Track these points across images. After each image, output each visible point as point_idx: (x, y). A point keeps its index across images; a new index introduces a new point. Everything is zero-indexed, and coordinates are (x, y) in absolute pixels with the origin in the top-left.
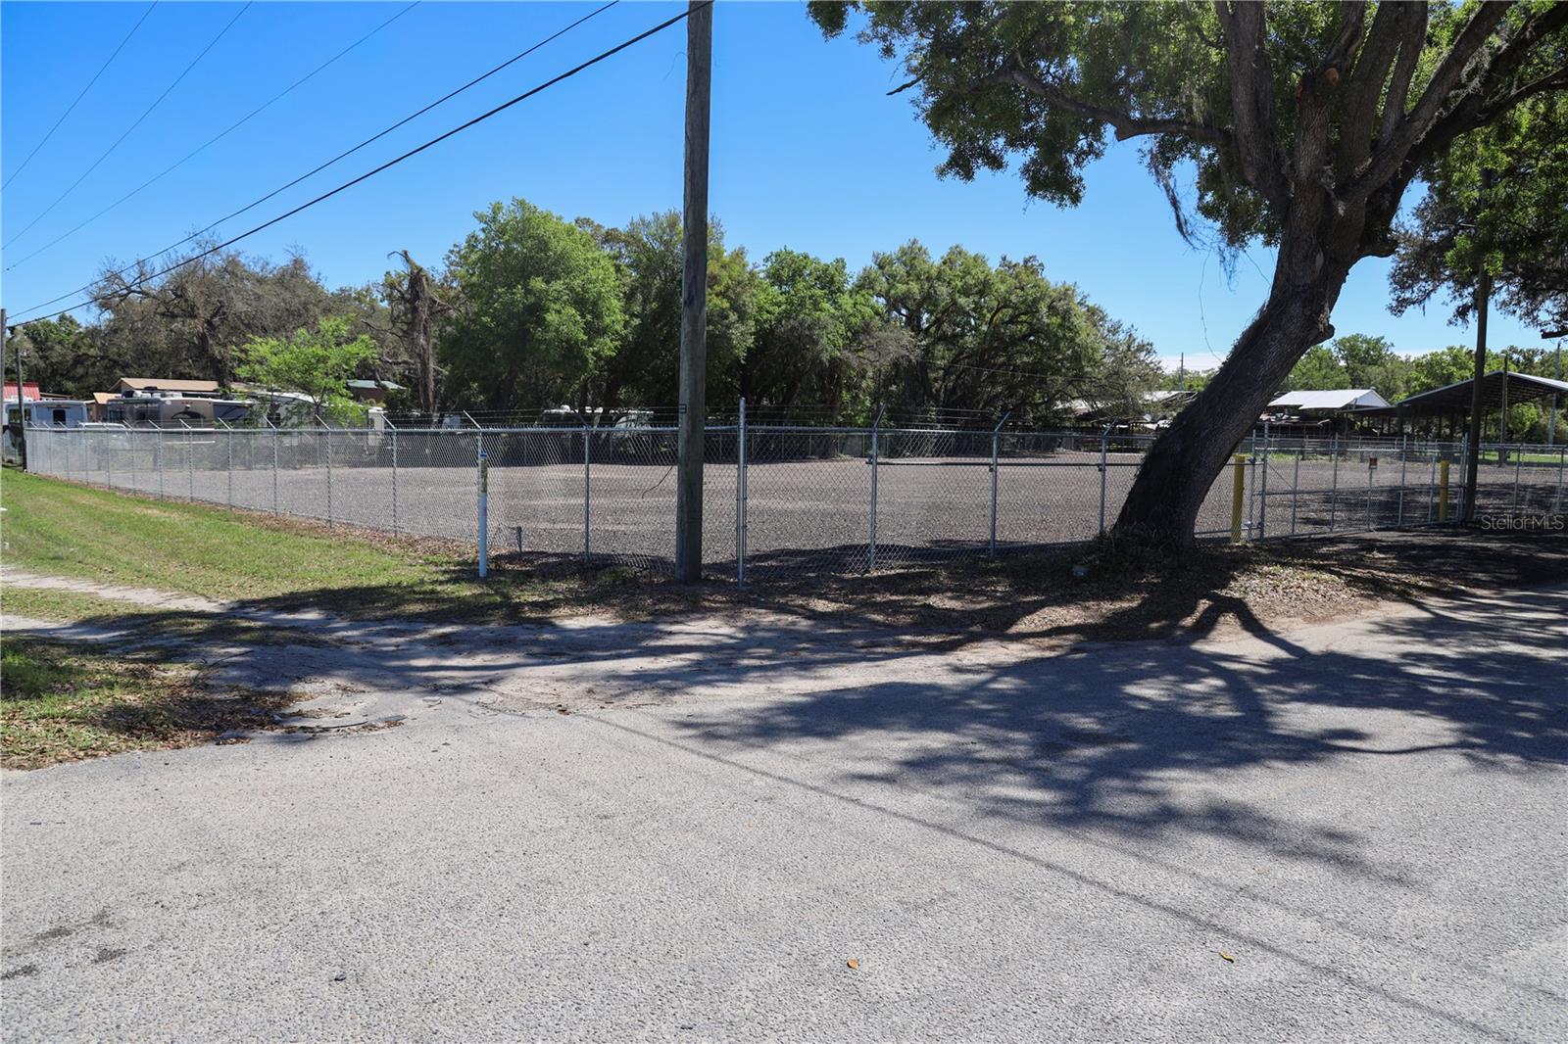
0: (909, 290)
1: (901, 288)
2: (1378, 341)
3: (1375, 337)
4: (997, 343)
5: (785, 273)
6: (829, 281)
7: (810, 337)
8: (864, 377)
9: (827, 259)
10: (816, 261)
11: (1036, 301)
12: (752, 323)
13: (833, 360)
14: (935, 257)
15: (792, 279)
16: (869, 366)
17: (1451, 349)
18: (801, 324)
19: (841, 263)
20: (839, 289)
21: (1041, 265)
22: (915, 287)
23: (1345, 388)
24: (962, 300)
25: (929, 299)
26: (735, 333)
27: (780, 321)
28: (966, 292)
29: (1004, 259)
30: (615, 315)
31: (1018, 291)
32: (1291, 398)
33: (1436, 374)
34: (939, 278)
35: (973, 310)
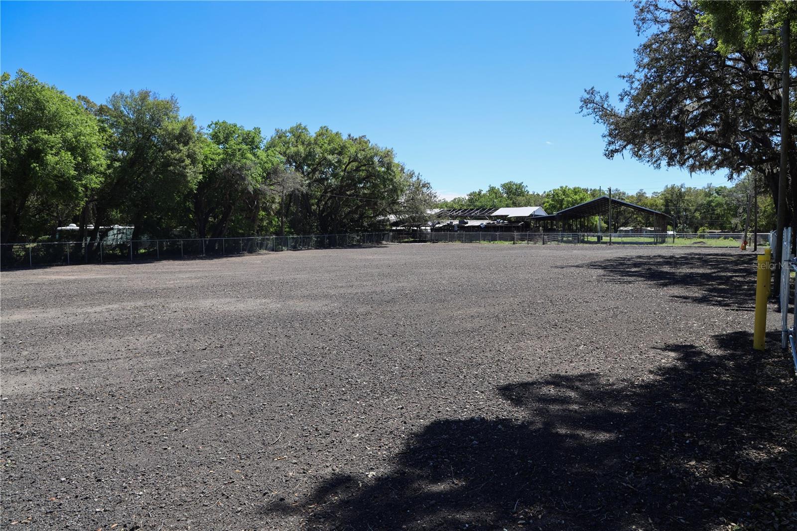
0: (298, 151)
1: (293, 150)
2: (520, 184)
3: (519, 183)
4: (350, 181)
5: (221, 136)
6: (250, 141)
7: (240, 175)
8: (273, 202)
9: (248, 127)
10: (242, 128)
11: (372, 157)
12: (201, 166)
13: (255, 190)
14: (313, 132)
15: (226, 140)
16: (275, 195)
17: (561, 187)
18: (234, 167)
19: (258, 131)
20: (256, 147)
21: (369, 140)
22: (301, 148)
23: (510, 207)
24: (330, 157)
25: (310, 155)
26: (190, 172)
27: (219, 165)
28: (332, 152)
29: (349, 136)
30: (100, 158)
31: (362, 152)
32: (501, 212)
33: (556, 199)
34: (316, 144)
35: (336, 162)
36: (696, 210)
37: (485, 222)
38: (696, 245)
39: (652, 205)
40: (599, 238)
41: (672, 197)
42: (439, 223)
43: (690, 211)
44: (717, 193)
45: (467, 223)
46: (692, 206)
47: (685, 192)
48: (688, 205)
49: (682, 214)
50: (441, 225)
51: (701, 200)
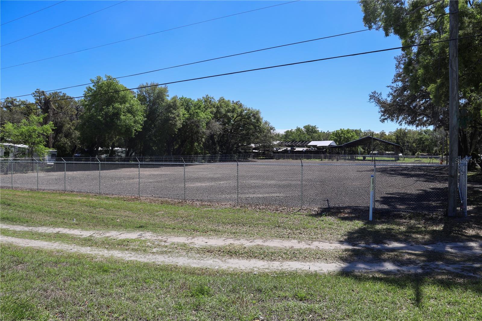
2: (314, 127)
3: (313, 125)
4: (238, 127)
6: (199, 107)
7: (197, 125)
18: (195, 121)
28: (229, 111)
29: (233, 101)
30: (140, 117)
32: (313, 143)
33: (338, 136)
34: (221, 107)
35: (231, 117)
36: (414, 142)
37: (305, 149)
38: (416, 162)
39: (389, 139)
40: (364, 158)
41: (400, 135)
42: (280, 149)
43: (410, 142)
44: (425, 133)
45: (295, 149)
46: (412, 140)
47: (407, 132)
48: (409, 139)
49: (406, 144)
50: (281, 150)
51: (416, 136)
